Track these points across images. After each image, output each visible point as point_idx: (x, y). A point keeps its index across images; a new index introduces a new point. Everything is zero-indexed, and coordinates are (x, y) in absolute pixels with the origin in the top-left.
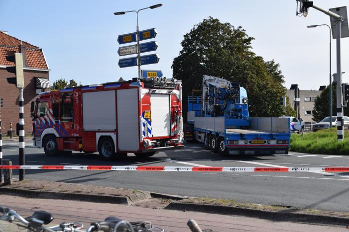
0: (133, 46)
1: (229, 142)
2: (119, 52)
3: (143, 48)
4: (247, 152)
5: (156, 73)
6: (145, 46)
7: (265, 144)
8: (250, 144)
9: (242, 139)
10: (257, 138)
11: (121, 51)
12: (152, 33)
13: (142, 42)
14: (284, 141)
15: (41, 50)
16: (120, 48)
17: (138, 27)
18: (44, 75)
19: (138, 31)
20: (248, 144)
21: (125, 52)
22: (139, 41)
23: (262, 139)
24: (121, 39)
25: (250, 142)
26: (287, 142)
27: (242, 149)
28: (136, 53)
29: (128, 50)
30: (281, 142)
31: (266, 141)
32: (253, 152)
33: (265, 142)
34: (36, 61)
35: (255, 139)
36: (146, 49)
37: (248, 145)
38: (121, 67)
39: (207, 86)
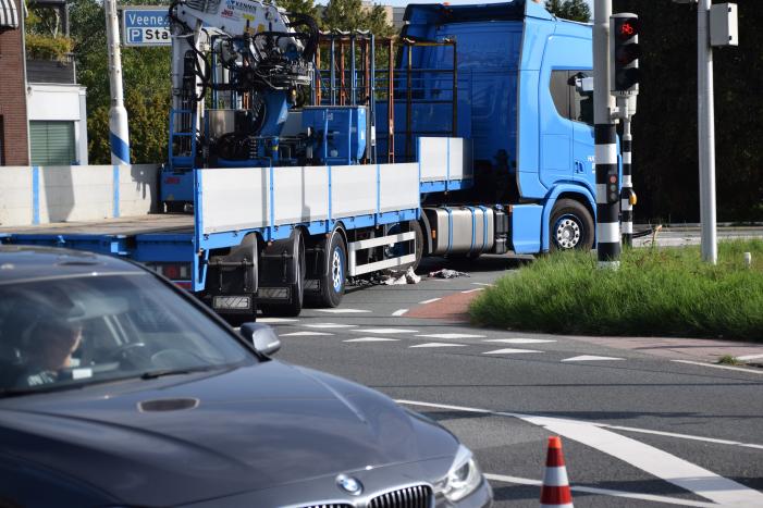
39: (186, 28)
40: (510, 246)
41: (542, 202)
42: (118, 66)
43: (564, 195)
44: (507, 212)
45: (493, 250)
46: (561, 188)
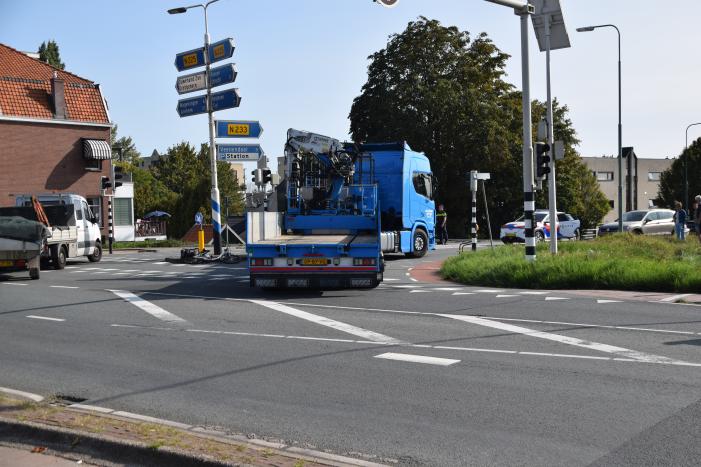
0: (198, 74)
1: (253, 262)
2: (178, 87)
3: (216, 78)
4: (291, 282)
5: (247, 126)
6: (218, 73)
7: (329, 266)
8: (298, 266)
9: (281, 256)
10: (310, 255)
11: (181, 85)
12: (226, 49)
13: (213, 66)
14: (367, 260)
15: (97, 87)
16: (179, 78)
17: (206, 36)
18: (101, 134)
19: (207, 44)
20: (295, 265)
21: (187, 87)
22: (208, 64)
23: (321, 255)
24: (182, 62)
25: (298, 262)
26: (373, 262)
27: (281, 275)
28: (205, 88)
29: (192, 83)
30: (361, 263)
31: (332, 259)
32: (303, 283)
33: (329, 262)
34: (86, 108)
35: (306, 255)
36: (219, 79)
37: (294, 269)
38: (182, 115)
39: (294, 150)
40: (400, 250)
41: (410, 230)
42: (216, 170)
43: (419, 227)
44: (399, 235)
45: (393, 251)
46: (417, 224)
